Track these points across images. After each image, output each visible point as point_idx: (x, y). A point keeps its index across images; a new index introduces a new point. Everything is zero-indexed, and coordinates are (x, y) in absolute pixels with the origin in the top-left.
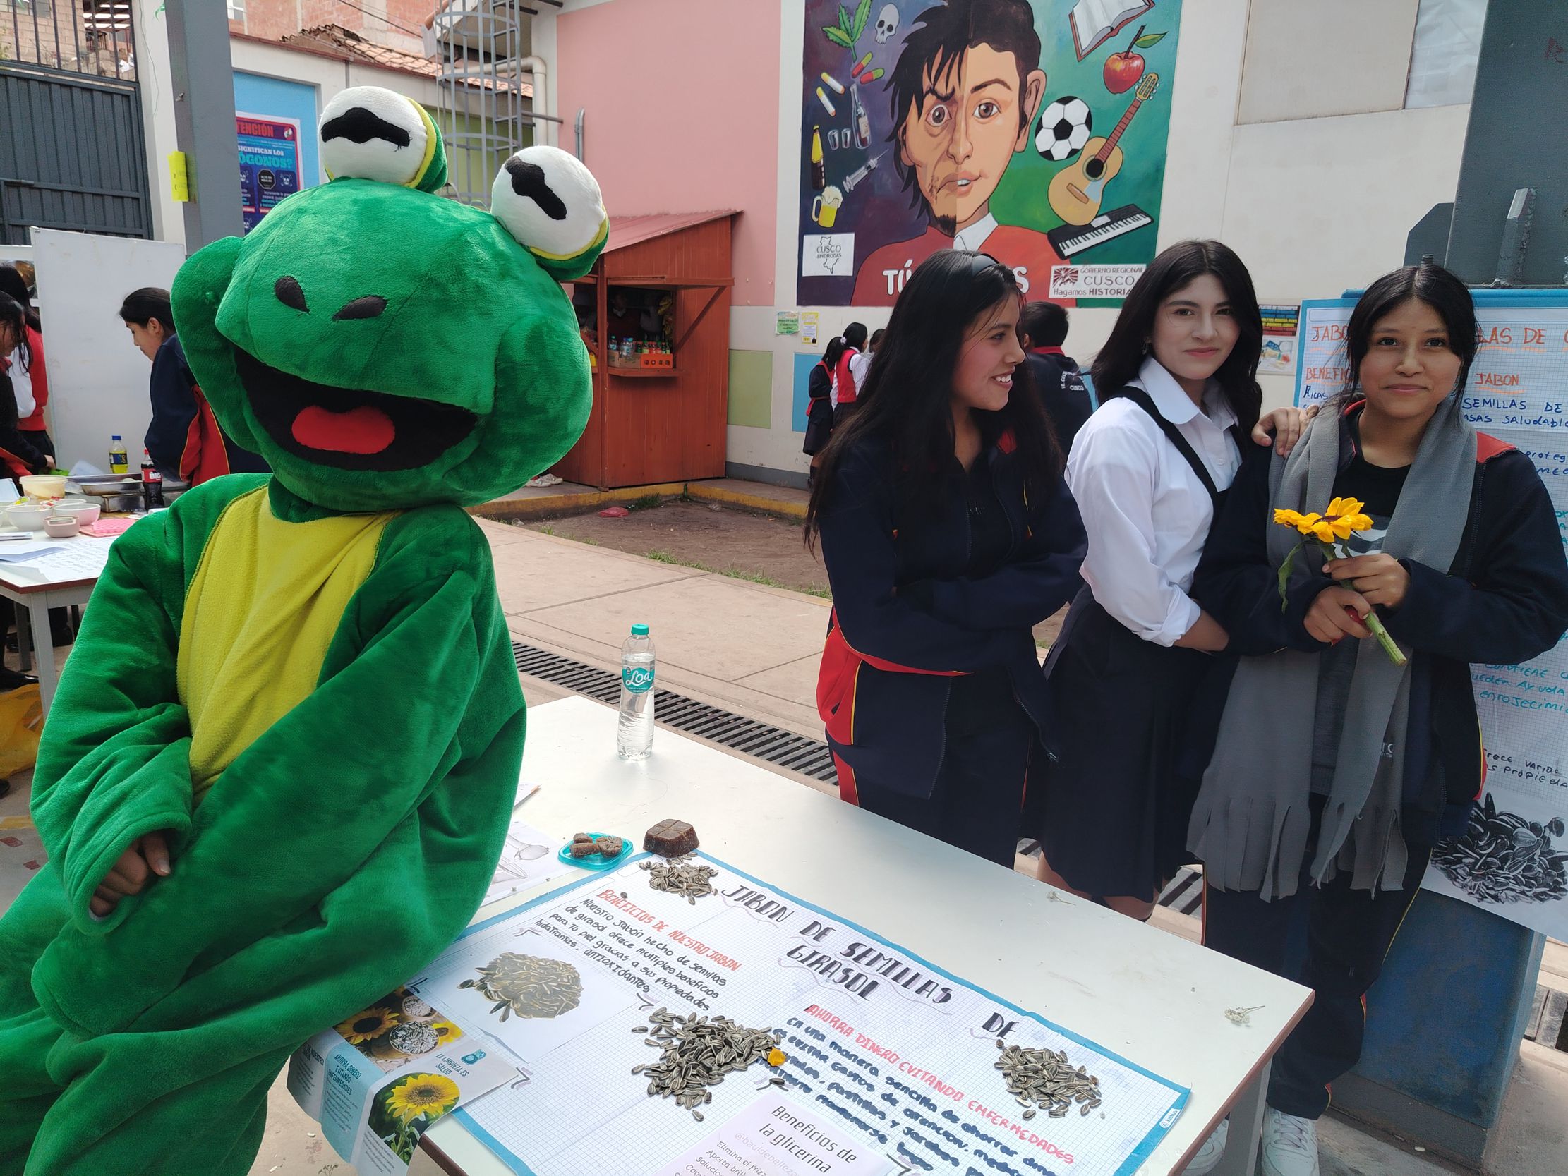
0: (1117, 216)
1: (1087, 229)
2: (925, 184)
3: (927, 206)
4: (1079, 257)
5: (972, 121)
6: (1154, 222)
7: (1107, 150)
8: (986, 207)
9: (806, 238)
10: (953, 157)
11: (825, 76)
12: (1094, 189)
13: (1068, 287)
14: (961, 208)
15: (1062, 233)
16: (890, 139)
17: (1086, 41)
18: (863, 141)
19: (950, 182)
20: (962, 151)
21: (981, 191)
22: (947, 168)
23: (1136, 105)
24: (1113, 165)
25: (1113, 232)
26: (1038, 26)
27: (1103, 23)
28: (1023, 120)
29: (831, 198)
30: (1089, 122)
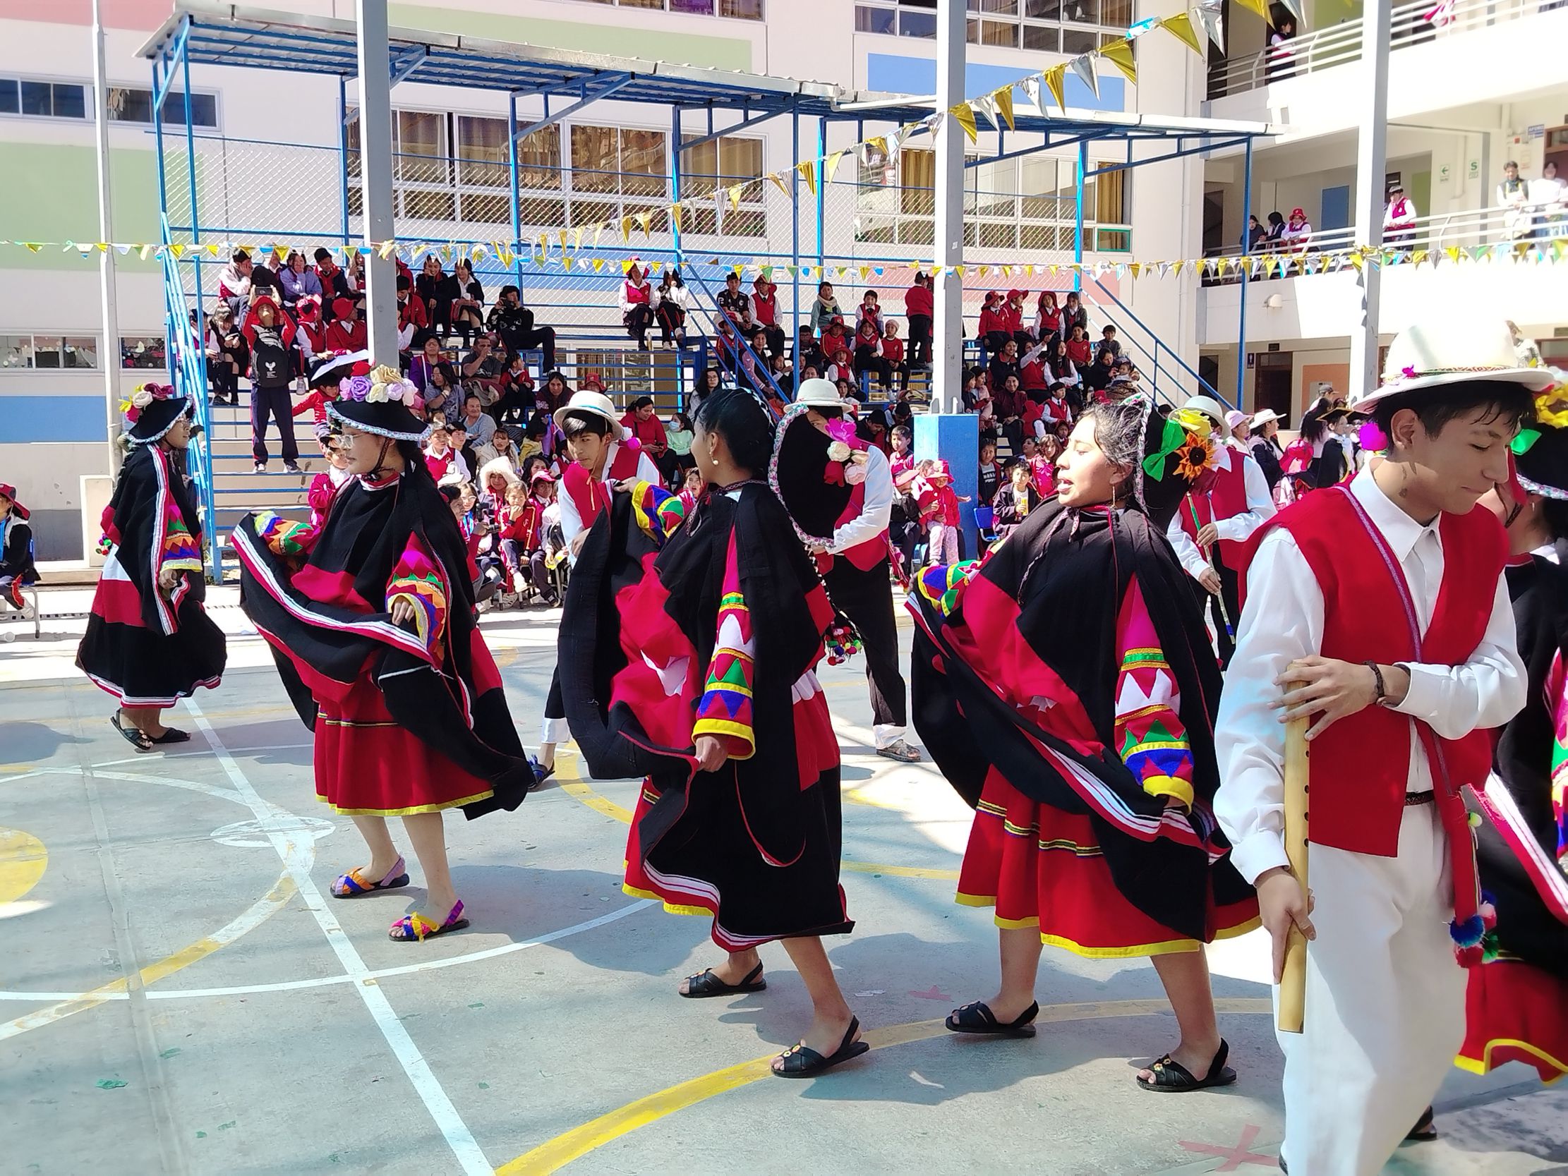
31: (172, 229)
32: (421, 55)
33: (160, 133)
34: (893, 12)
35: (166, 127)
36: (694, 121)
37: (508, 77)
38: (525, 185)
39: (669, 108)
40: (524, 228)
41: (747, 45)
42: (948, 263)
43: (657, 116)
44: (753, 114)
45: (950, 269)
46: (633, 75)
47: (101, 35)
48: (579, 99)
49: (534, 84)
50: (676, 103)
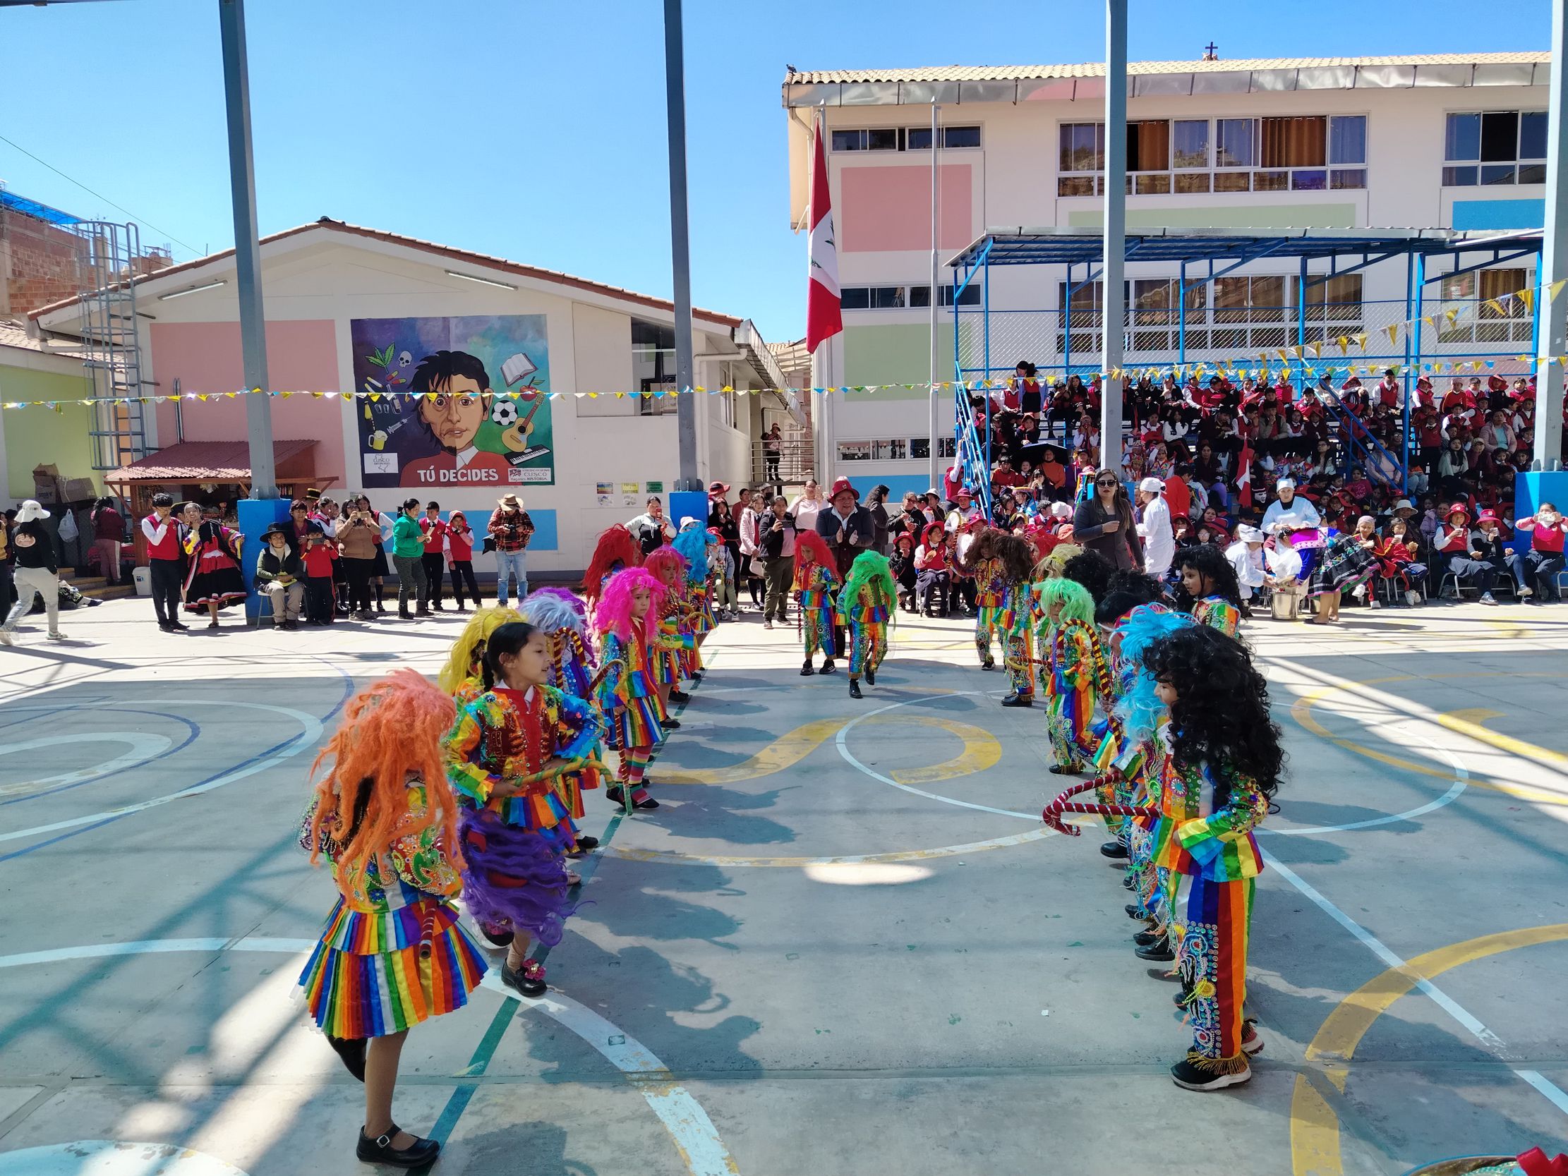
0: (535, 449)
1: (522, 454)
2: (437, 432)
3: (439, 442)
4: (519, 465)
5: (458, 406)
6: (551, 452)
7: (527, 422)
8: (471, 443)
9: (366, 455)
10: (451, 421)
11: (369, 378)
12: (523, 437)
13: (517, 477)
14: (459, 443)
15: (511, 455)
16: (413, 411)
17: (510, 380)
18: (398, 411)
19: (451, 432)
20: (455, 418)
21: (468, 437)
22: (448, 426)
23: (536, 407)
24: (530, 429)
25: (534, 455)
26: (486, 370)
27: (517, 373)
28: (485, 408)
29: (380, 437)
30: (516, 411)
31: (962, 371)
32: (1137, 244)
33: (957, 312)
34: (1475, 168)
35: (961, 308)
36: (1319, 266)
37: (1184, 251)
38: (1189, 323)
39: (1299, 258)
40: (1187, 352)
41: (1352, 207)
42: (1552, 353)
43: (1288, 266)
44: (1371, 257)
45: (1554, 359)
46: (1287, 239)
47: (936, 254)
48: (1240, 260)
49: (1202, 253)
50: (1304, 255)
